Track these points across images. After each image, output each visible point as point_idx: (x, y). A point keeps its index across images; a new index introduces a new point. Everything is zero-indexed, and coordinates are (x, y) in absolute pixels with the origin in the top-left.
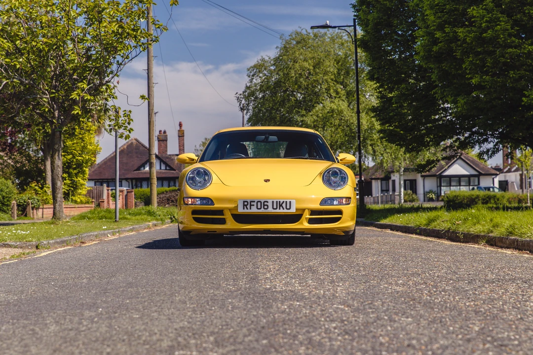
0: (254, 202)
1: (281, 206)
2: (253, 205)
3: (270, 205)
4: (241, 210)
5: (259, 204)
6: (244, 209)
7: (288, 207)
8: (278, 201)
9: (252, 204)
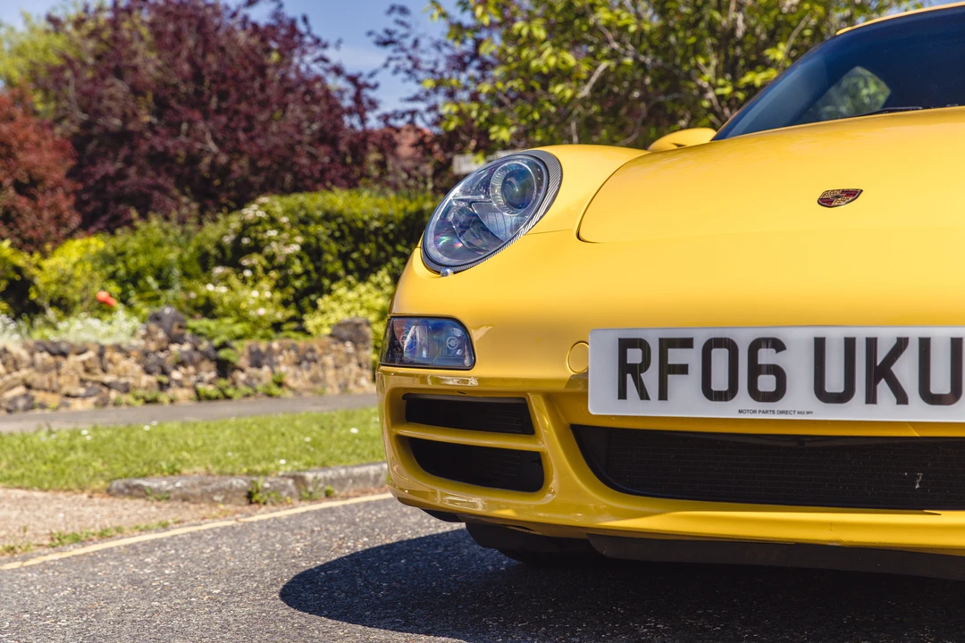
0: (687, 343)
1: (881, 372)
2: (683, 369)
3: (798, 366)
4: (603, 405)
5: (720, 357)
6: (622, 395)
7: (940, 384)
8: (861, 334)
9: (675, 356)
